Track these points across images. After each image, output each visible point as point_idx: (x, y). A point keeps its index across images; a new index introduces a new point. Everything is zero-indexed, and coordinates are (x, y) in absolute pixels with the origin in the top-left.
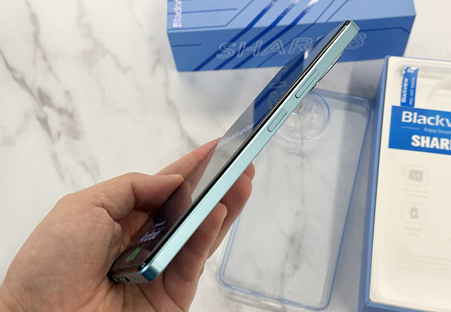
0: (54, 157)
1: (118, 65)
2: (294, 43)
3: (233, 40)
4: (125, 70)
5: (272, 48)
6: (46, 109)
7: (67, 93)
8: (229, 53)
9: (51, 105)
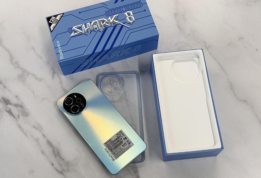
0: (20, 127)
1: (36, 78)
2: (113, 54)
3: (87, 59)
4: (40, 80)
5: (104, 58)
6: (9, 106)
7: (17, 96)
8: (86, 64)
9: (11, 104)
